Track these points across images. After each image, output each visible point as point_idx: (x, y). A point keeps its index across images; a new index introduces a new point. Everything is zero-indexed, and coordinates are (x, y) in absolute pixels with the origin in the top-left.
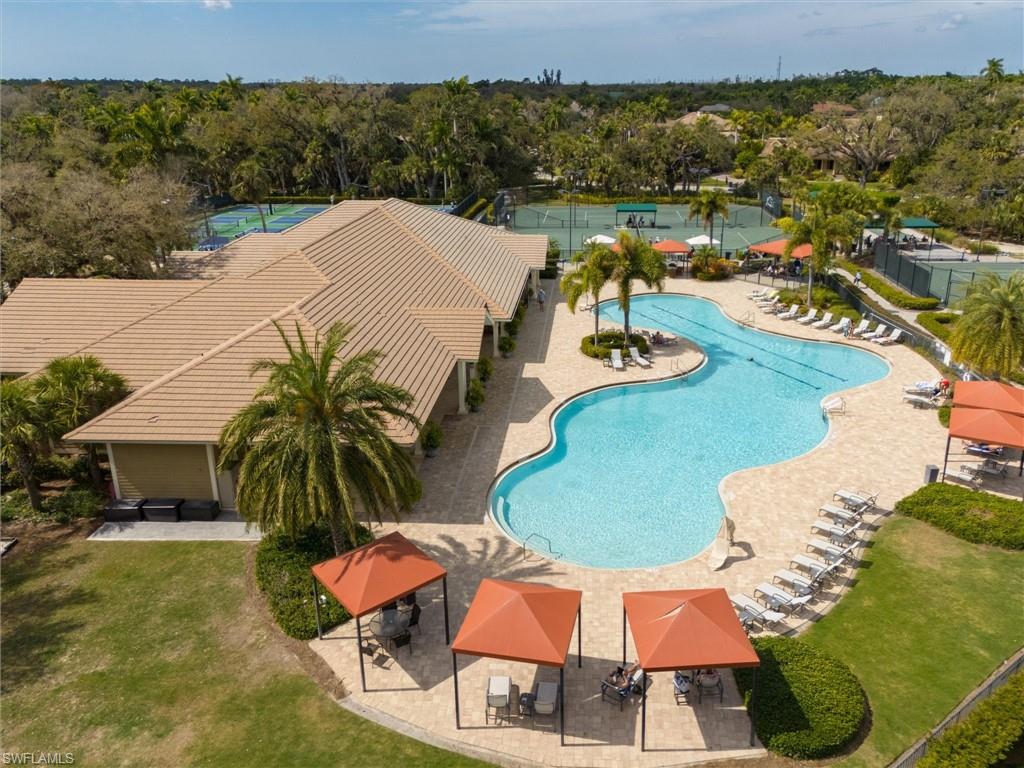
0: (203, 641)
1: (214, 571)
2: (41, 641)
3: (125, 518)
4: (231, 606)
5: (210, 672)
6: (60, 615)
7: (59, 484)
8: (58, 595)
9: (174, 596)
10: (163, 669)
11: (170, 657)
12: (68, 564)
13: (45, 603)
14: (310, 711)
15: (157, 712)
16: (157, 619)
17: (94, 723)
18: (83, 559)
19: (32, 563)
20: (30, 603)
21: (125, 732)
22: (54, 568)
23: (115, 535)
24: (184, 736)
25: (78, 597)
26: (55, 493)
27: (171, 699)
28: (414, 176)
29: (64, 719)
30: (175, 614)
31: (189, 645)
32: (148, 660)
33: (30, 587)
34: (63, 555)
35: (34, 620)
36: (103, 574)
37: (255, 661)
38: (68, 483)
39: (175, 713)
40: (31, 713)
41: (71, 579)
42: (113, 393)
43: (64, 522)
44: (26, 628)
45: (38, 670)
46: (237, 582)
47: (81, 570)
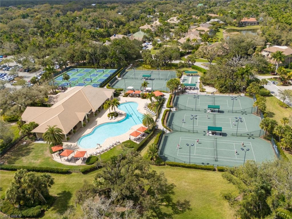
0: (43, 153)
1: (45, 146)
2: (29, 152)
3: (38, 140)
4: (46, 150)
5: (43, 156)
6: (31, 150)
7: (32, 135)
8: (31, 148)
9: (41, 149)
10: (39, 155)
11: (40, 154)
12: (32, 145)
13: (29, 149)
14: (50, 159)
15: (38, 159)
16: (39, 151)
17: (33, 159)
18: (33, 145)
19: (28, 145)
20: (28, 149)
21: (35, 160)
22: (30, 145)
23: (37, 142)
24: (40, 161)
25: (32, 148)
26: (31, 137)
27: (39, 158)
28: (108, 63)
29: (30, 159)
30: (41, 151)
31: (42, 153)
32: (38, 155)
33: (28, 147)
34: (31, 144)
35: (28, 150)
36: (35, 146)
37: (47, 155)
38: (33, 135)
39: (39, 159)
40: (28, 158)
41: (32, 147)
42: (37, 125)
43: (32, 140)
44: (27, 151)
45: (28, 155)
46: (48, 148)
47: (33, 146)
